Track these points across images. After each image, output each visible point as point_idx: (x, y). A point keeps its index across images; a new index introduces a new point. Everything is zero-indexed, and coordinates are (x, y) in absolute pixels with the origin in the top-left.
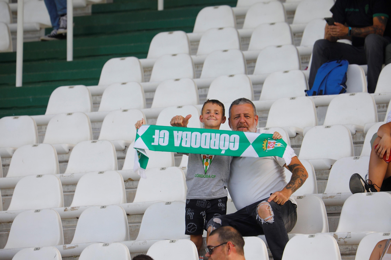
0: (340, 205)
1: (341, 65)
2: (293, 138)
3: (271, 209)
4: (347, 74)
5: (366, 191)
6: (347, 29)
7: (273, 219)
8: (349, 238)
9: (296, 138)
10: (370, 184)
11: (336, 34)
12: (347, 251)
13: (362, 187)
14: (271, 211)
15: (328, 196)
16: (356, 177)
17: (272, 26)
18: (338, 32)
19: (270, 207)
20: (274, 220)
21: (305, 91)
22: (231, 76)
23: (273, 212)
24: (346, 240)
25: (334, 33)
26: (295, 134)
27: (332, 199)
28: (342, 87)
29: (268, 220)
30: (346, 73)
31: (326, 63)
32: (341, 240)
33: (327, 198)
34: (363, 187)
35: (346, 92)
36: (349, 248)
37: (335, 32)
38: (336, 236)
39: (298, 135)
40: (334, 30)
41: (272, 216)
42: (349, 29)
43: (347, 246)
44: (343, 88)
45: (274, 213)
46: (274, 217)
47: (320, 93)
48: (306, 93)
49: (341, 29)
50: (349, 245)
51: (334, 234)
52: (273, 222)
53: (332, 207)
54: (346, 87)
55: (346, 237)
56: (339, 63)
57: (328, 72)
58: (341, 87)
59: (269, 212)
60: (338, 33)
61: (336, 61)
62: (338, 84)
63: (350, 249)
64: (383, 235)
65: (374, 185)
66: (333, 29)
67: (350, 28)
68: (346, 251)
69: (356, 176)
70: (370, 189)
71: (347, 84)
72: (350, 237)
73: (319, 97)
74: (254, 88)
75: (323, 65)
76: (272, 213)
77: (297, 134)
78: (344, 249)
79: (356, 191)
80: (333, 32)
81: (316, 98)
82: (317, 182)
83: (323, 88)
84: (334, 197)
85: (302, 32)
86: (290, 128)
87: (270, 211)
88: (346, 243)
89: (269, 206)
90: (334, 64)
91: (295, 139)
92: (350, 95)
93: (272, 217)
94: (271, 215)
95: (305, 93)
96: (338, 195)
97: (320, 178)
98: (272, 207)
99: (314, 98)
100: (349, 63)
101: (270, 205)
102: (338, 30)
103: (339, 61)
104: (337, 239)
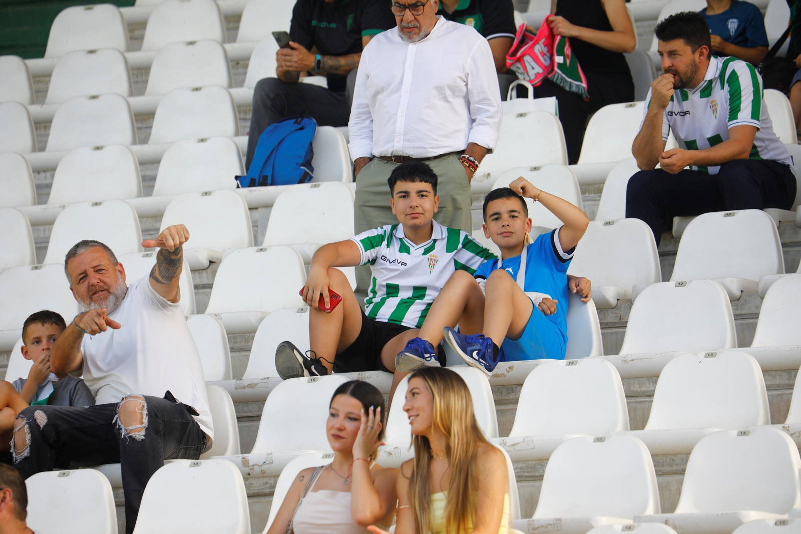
0: (260, 401)
1: (301, 129)
2: (204, 271)
3: (145, 412)
4: (314, 146)
5: (306, 372)
6: (311, 59)
7: (143, 433)
8: (269, 464)
9: (209, 271)
10: (314, 358)
11: (291, 66)
12: (266, 488)
13: (299, 366)
14: (145, 416)
15: (246, 385)
16: (287, 347)
17: (191, 47)
18: (296, 62)
19: (146, 407)
20: (144, 436)
21: (237, 178)
22: (98, 148)
23: (147, 418)
24: (264, 467)
25: (289, 64)
26: (207, 263)
27: (253, 389)
28: (304, 170)
29: (134, 433)
30: (311, 144)
31: (276, 124)
32: (256, 468)
33: (244, 388)
34: (301, 365)
35: (313, 180)
36: (270, 482)
37: (290, 61)
38: (246, 460)
39: (214, 264)
40: (288, 58)
41: (144, 425)
42: (316, 57)
43: (265, 480)
44: (306, 172)
45: (149, 422)
46: (147, 429)
47: (264, 182)
48: (238, 181)
49: (301, 56)
50: (269, 477)
51: (243, 458)
52: (142, 440)
53: (254, 405)
54: (312, 170)
55: (264, 463)
56: (299, 124)
57: (279, 141)
58: (301, 169)
59: (139, 416)
60: (295, 65)
61: (294, 120)
62: (297, 164)
63: (271, 484)
64: (323, 458)
65: (321, 359)
66: (285, 55)
67: (319, 57)
68: (263, 489)
69: (286, 345)
70: (314, 367)
71: (313, 163)
72: (271, 461)
73: (259, 190)
74: (141, 170)
75: (270, 128)
76: (145, 420)
77: (211, 262)
78: (260, 485)
79: (290, 374)
80: (285, 61)
81: (255, 191)
82: (232, 357)
83: (268, 172)
84: (255, 385)
85: (247, 59)
86: (197, 251)
87: (142, 414)
88: (264, 473)
89: (143, 406)
90: (290, 125)
91: (206, 272)
92: (312, 187)
93: (141, 429)
94: (142, 423)
95: (235, 183)
96: (263, 381)
97: (243, 349)
98: (148, 410)
99: (251, 191)
100: (317, 125)
101: (146, 405)
102: (295, 59)
103: (299, 119)
104: (249, 466)
